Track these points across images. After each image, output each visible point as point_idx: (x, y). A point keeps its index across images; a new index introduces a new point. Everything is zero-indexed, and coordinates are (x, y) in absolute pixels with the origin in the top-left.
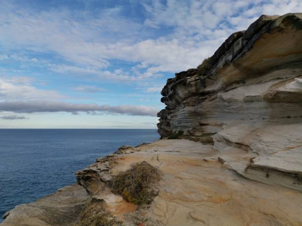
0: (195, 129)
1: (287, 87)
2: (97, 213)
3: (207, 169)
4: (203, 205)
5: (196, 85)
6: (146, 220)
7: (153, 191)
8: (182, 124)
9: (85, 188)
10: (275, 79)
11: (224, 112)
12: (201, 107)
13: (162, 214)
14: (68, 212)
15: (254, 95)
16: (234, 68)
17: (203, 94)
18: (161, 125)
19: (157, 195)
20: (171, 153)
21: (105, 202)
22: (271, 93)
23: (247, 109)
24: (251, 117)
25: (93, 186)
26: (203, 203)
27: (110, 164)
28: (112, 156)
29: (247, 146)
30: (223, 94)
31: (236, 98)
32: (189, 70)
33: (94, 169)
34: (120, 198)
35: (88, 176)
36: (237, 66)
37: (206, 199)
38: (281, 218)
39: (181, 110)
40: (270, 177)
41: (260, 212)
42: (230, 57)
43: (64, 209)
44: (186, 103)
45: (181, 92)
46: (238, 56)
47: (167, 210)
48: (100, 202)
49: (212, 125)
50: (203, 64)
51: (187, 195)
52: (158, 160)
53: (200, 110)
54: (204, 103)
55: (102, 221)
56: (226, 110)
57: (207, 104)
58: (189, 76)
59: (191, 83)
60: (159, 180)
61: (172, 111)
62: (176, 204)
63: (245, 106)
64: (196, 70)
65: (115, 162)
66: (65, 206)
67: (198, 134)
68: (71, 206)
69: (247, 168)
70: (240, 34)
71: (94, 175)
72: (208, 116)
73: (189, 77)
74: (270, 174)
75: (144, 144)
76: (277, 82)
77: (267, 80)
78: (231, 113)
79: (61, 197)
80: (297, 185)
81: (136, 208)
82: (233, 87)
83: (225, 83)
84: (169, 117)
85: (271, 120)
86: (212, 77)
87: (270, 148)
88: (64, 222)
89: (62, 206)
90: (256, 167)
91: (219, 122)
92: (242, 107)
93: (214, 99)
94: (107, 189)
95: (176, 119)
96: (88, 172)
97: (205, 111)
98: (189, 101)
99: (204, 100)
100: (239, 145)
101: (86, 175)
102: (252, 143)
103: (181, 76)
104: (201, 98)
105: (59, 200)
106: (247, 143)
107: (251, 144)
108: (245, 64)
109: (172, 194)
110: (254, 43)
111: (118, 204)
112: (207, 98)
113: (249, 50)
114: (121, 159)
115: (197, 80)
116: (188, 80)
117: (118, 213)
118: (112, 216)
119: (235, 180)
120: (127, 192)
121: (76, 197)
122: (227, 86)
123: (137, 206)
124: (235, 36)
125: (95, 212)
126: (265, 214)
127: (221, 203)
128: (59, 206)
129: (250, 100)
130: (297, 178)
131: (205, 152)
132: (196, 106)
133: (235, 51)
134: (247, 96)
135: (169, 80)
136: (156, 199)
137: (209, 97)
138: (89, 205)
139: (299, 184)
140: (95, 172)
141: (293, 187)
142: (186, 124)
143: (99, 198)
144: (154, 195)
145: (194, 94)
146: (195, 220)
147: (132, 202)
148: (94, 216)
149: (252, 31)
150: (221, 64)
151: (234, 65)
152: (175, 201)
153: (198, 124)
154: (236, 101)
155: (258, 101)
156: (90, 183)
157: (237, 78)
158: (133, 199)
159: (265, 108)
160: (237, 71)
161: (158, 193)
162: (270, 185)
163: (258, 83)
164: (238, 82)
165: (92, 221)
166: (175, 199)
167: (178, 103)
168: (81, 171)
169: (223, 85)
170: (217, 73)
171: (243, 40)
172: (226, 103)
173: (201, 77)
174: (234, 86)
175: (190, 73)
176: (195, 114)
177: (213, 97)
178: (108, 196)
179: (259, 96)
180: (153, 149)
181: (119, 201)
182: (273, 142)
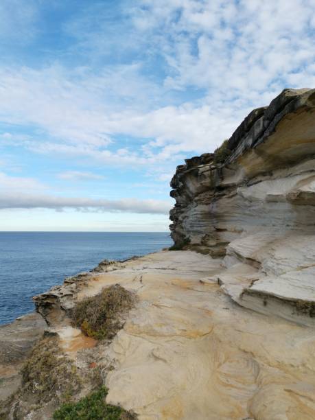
0: (209, 236)
1: (311, 187)
2: (47, 349)
3: (200, 294)
4: (173, 340)
5: (211, 176)
6: (102, 359)
7: (118, 323)
8: (195, 229)
9: (45, 317)
10: (307, 172)
11: (245, 214)
12: (217, 207)
13: (122, 351)
14: (25, 348)
15: (277, 194)
16: (256, 155)
17: (221, 188)
18: (175, 227)
19: (122, 328)
20: (163, 271)
21: (59, 336)
22: (295, 192)
23: (270, 211)
24: (273, 222)
25: (54, 315)
26: (173, 338)
27: (77, 288)
28: (84, 276)
29: (259, 262)
30: (244, 190)
31: (257, 196)
32: (202, 156)
33: (56, 293)
34: (78, 332)
35: (47, 303)
36: (260, 153)
37: (178, 333)
38: (260, 357)
39: (193, 209)
40: (268, 305)
41: (239, 349)
42: (250, 142)
43: (20, 344)
44: (198, 200)
45: (192, 186)
46: (260, 140)
47: (129, 346)
48: (54, 336)
49: (230, 231)
50: (221, 147)
51: (157, 328)
52: (141, 281)
53: (215, 210)
54: (221, 201)
55: (50, 360)
56: (247, 212)
57: (224, 201)
58: (203, 163)
59: (205, 173)
60: (130, 309)
61: (183, 210)
62: (141, 339)
63: (268, 207)
64: (212, 155)
65: (84, 284)
66: (22, 339)
67: (212, 243)
68: (30, 340)
69: (243, 293)
70: (261, 112)
71: (55, 301)
72: (226, 218)
73: (202, 165)
74: (268, 301)
75: (135, 258)
76: (307, 176)
77: (297, 173)
78: (252, 216)
79: (20, 329)
80: (295, 316)
81: (94, 344)
82: (257, 181)
83: (247, 175)
84: (180, 218)
85: (296, 228)
86: (231, 166)
87: (280, 267)
88: (18, 360)
89: (19, 340)
90: (253, 293)
91: (239, 228)
92: (264, 209)
93: (233, 196)
94: (67, 320)
95: (188, 220)
96: (48, 296)
97: (222, 211)
98: (202, 198)
99: (220, 196)
100: (250, 261)
101: (45, 301)
102: (265, 259)
103: (193, 162)
104: (216, 194)
105: (16, 332)
106: (259, 259)
107: (263, 260)
108: (269, 151)
109: (139, 327)
110: (276, 125)
111: (73, 339)
112: (224, 195)
113: (271, 134)
114: (94, 279)
115: (213, 169)
116: (200, 169)
117: (70, 351)
118: (63, 354)
119: (226, 309)
120: (86, 324)
121: (39, 328)
122: (250, 179)
123: (96, 341)
124: (256, 113)
125: (45, 349)
126: (245, 352)
127: (195, 338)
128: (14, 340)
129: (273, 200)
130: (295, 308)
131: (208, 270)
132: (211, 205)
133: (255, 135)
134: (269, 195)
135: (179, 167)
136: (120, 333)
137: (227, 193)
138: (41, 340)
139: (298, 315)
140: (56, 297)
141: (291, 319)
142: (199, 229)
143: (53, 331)
144: (119, 327)
145: (208, 189)
146: (157, 358)
147: (91, 337)
148: (42, 353)
149: (274, 109)
150: (240, 150)
151: (255, 152)
152: (141, 335)
153: (213, 229)
154: (257, 200)
155: (282, 201)
156: (50, 311)
157: (261, 169)
158: (94, 333)
159: (291, 211)
160: (260, 160)
161: (123, 325)
162: (267, 316)
163: (287, 177)
164: (264, 174)
165: (39, 360)
166: (141, 333)
167: (190, 200)
168: (40, 296)
169: (245, 178)
170: (236, 161)
171: (264, 120)
172: (247, 203)
173: (219, 165)
174: (259, 178)
175: (204, 159)
176: (210, 216)
177: (232, 193)
178: (64, 329)
179: (282, 195)
180: (141, 266)
181: (75, 335)
182: (286, 259)
